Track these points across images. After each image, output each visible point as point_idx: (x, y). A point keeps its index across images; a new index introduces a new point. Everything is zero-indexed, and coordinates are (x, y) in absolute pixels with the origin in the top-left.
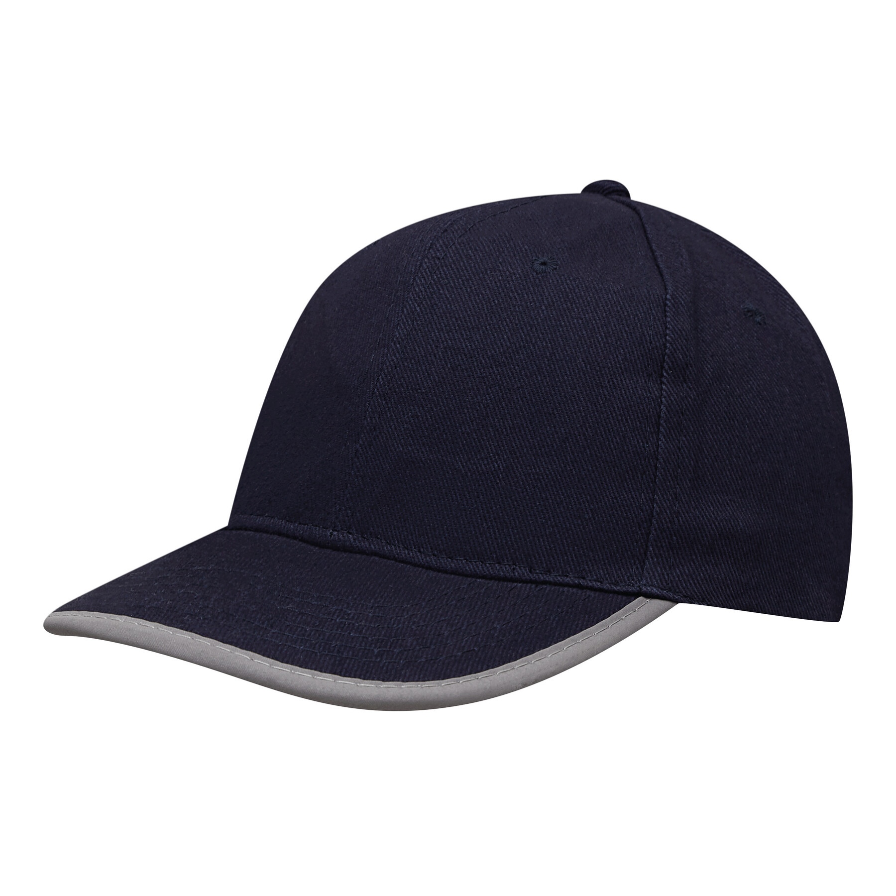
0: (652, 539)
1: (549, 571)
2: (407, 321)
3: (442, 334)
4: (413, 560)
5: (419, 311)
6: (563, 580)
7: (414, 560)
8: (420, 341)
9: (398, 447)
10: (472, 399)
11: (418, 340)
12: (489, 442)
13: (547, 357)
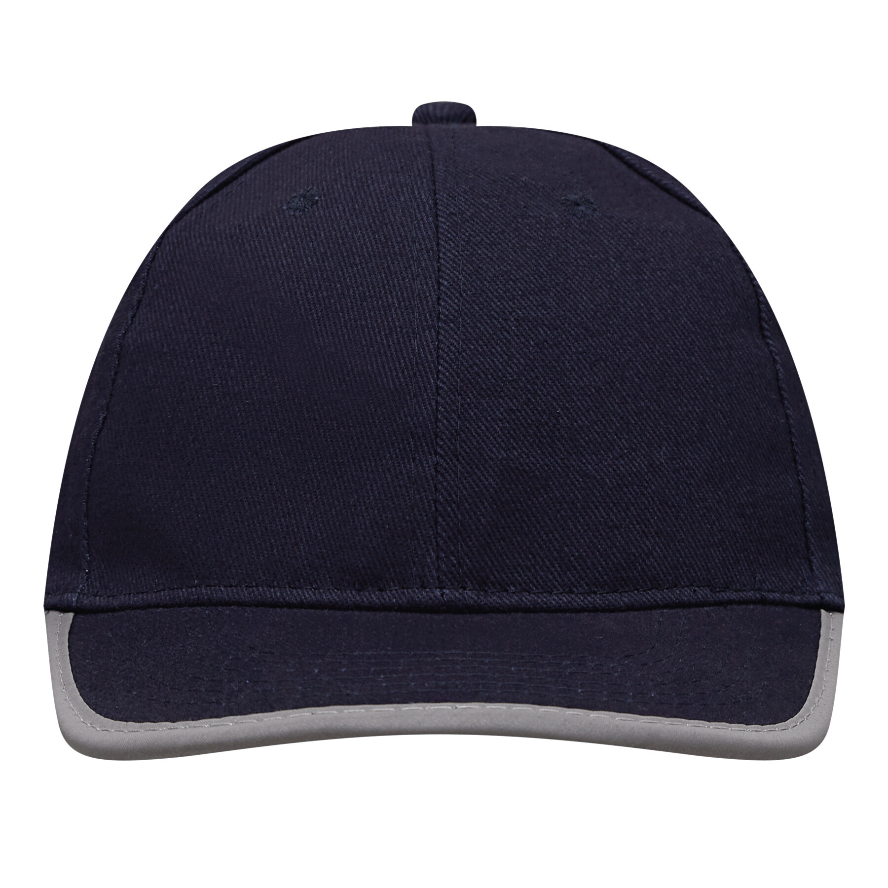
0: (810, 527)
1: (728, 588)
2: (452, 293)
3: (505, 303)
4: (570, 605)
5: (463, 279)
6: (746, 596)
7: (572, 605)
8: (479, 315)
9: (499, 452)
10: (577, 382)
11: (477, 315)
12: (616, 435)
13: (645, 320)
